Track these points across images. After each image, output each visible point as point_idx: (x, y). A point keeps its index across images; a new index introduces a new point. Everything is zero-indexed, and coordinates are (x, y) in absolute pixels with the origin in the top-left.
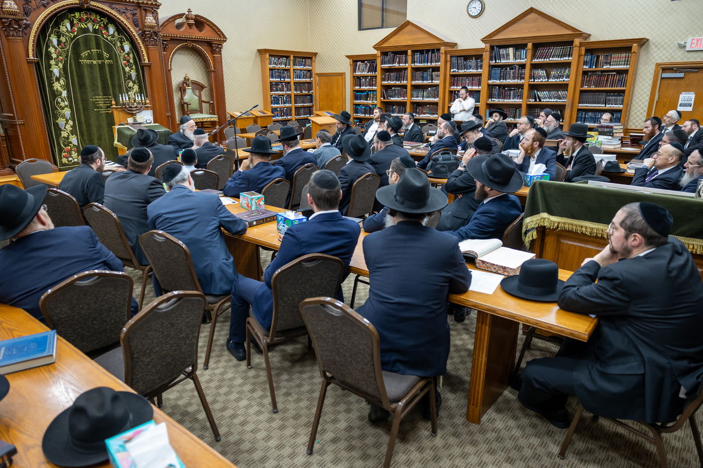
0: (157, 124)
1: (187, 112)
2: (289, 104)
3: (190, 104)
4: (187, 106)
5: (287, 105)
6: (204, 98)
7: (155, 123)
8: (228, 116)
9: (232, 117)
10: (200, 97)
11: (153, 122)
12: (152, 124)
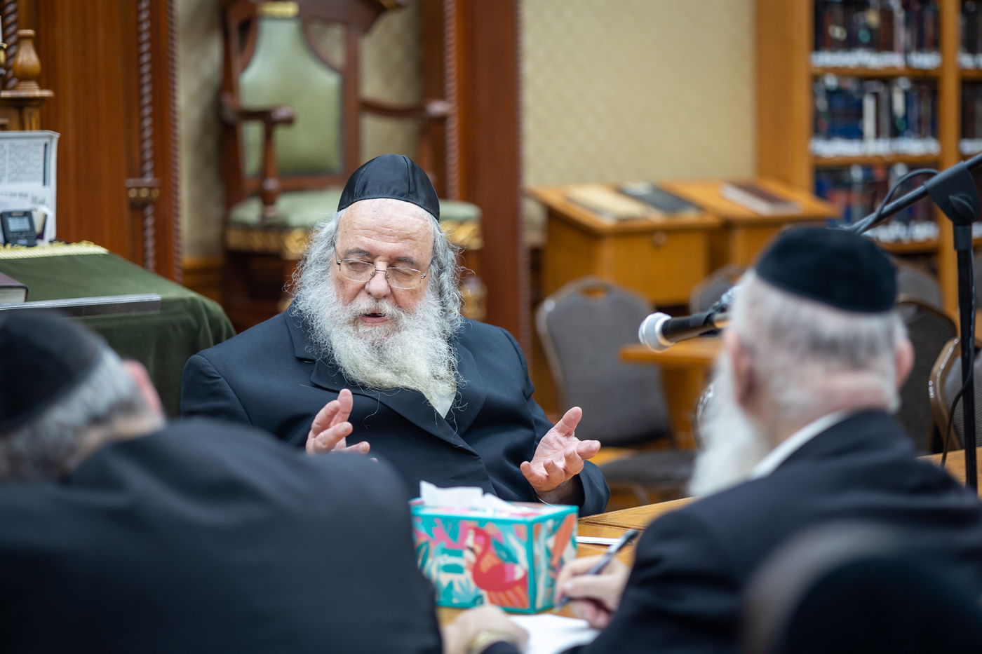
0: (87, 249)
1: (264, 174)
2: (921, 135)
3: (289, 121)
4: (268, 137)
5: (914, 147)
6: (373, 87)
7: (64, 236)
8: (532, 211)
9: (556, 219)
10: (349, 76)
11: (51, 231)
12: (44, 249)
